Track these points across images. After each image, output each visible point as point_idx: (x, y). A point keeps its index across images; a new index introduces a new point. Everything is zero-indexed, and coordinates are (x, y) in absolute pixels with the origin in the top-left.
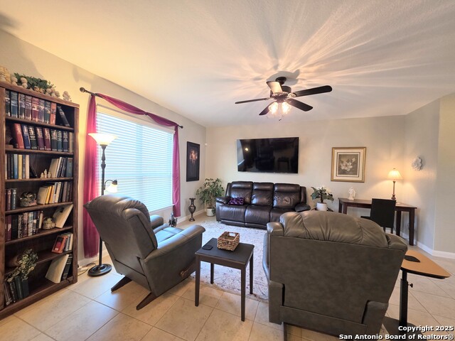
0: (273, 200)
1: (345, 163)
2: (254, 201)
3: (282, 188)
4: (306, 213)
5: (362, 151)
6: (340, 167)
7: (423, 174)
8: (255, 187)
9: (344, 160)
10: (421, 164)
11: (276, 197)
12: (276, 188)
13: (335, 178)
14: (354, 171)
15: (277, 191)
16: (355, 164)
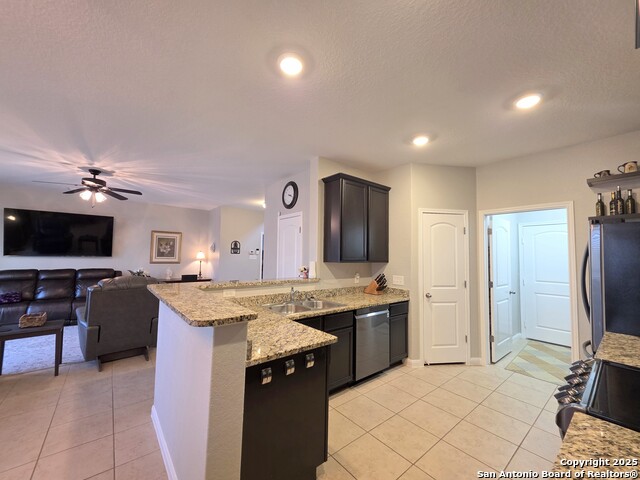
0: (75, 290)
1: (164, 246)
2: (41, 296)
3: (89, 274)
4: (117, 278)
5: (178, 236)
6: (159, 250)
7: (217, 255)
8: (43, 277)
9: (163, 244)
10: (214, 249)
11: (79, 286)
12: (80, 276)
13: (154, 260)
14: (171, 254)
15: (81, 279)
16: (173, 247)
